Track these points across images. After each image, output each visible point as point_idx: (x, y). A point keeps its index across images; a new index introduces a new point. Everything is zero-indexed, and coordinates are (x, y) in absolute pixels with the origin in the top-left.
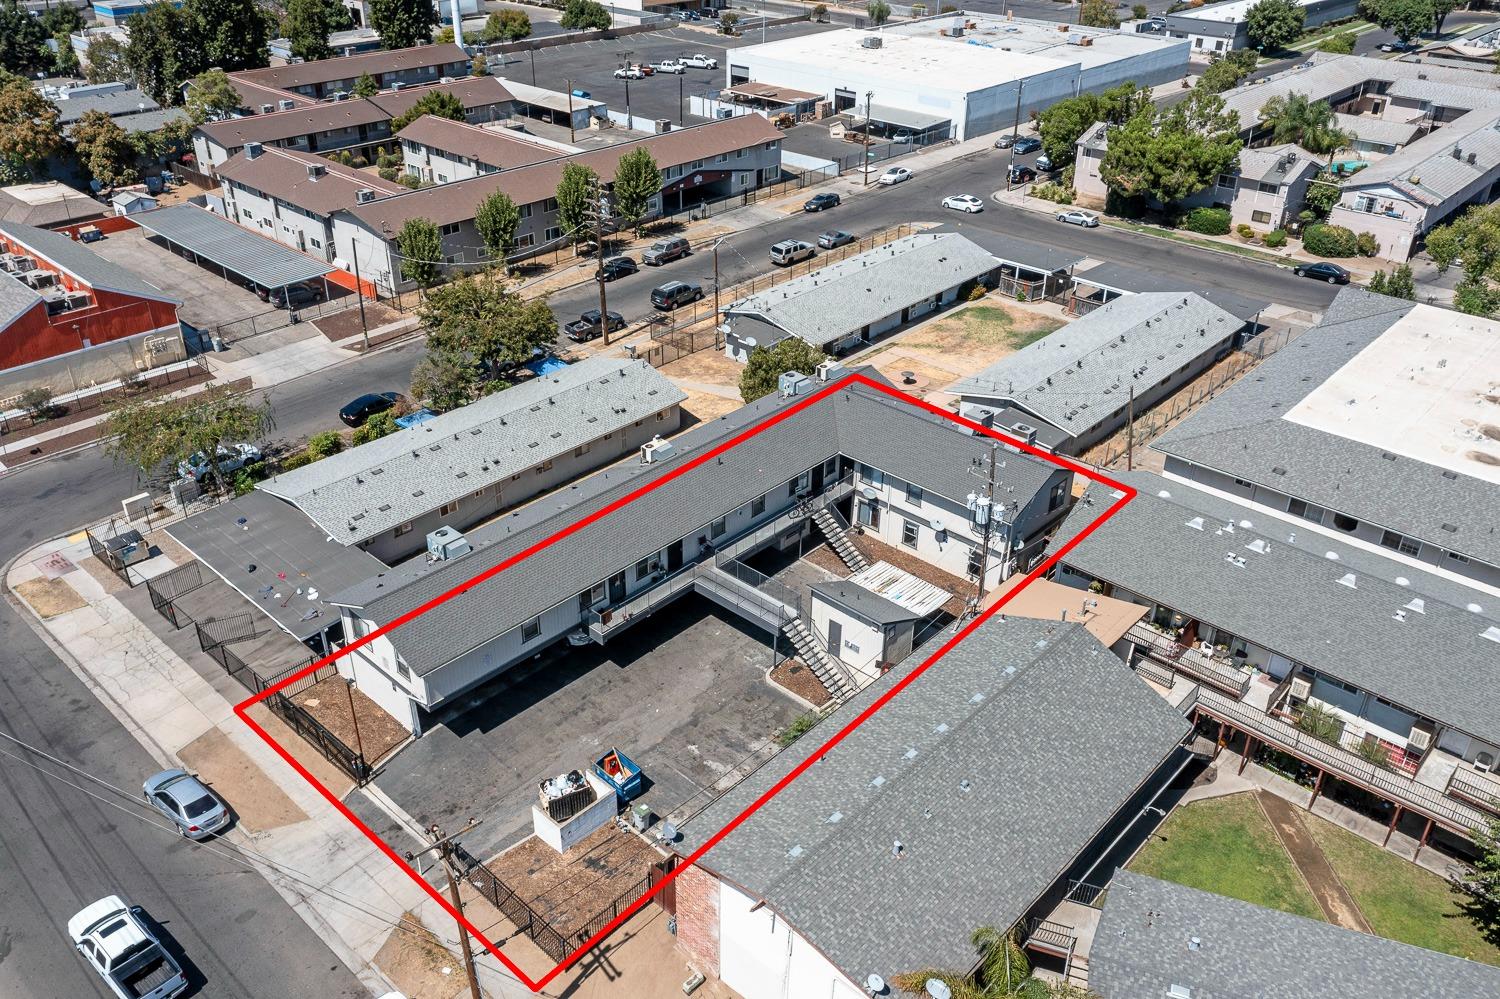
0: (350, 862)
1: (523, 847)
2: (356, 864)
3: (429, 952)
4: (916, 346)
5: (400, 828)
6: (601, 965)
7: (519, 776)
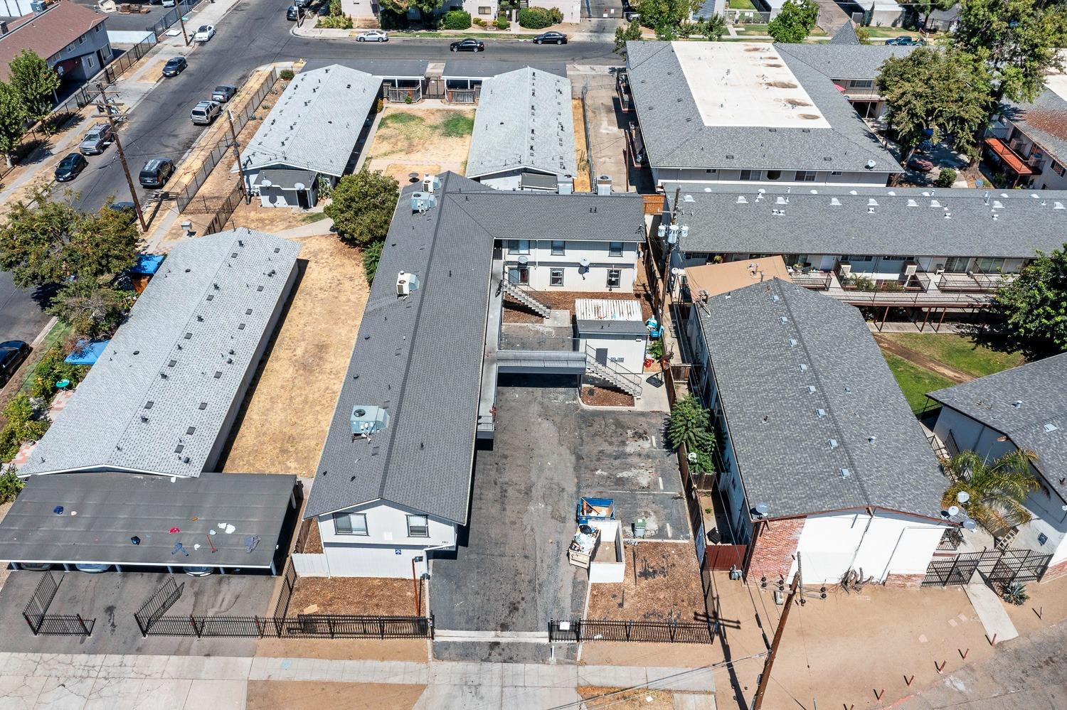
0: (497, 690)
1: (594, 596)
2: (503, 687)
3: (624, 698)
4: (385, 155)
5: (497, 644)
6: (723, 625)
7: (526, 557)
